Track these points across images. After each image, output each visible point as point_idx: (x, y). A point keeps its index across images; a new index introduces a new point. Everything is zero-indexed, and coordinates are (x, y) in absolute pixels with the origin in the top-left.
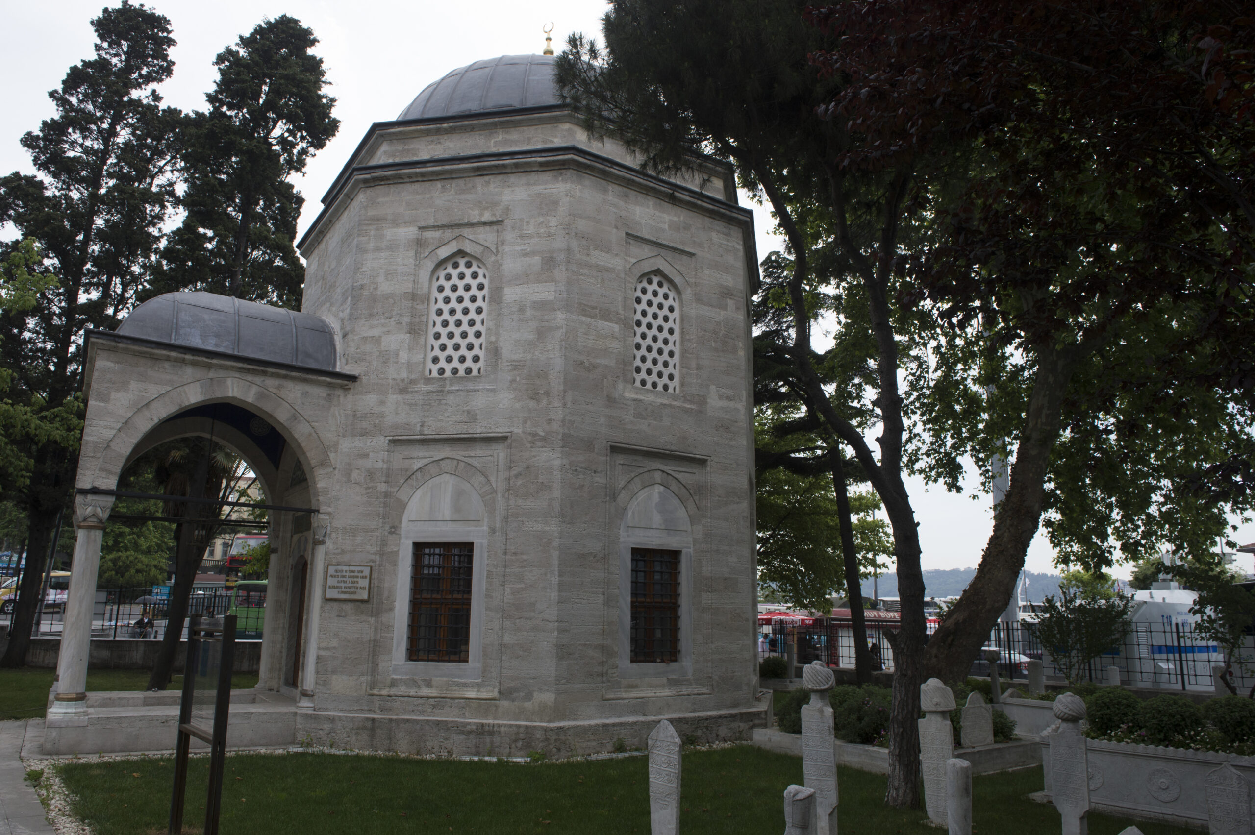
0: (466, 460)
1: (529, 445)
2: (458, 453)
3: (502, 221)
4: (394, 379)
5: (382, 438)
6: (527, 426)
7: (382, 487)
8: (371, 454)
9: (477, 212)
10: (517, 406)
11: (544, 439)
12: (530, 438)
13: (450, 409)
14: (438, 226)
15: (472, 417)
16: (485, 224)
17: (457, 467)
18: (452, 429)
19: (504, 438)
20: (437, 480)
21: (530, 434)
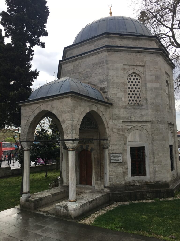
0: (141, 126)
1: (157, 123)
2: (139, 125)
3: (145, 66)
4: (122, 105)
5: (120, 120)
6: (156, 118)
7: (122, 133)
8: (118, 125)
9: (138, 62)
10: (153, 113)
11: (160, 122)
12: (157, 121)
13: (137, 113)
14: (128, 65)
15: (142, 116)
16: (140, 66)
17: (139, 128)
18: (138, 119)
19: (151, 121)
20: (135, 131)
21: (157, 120)
